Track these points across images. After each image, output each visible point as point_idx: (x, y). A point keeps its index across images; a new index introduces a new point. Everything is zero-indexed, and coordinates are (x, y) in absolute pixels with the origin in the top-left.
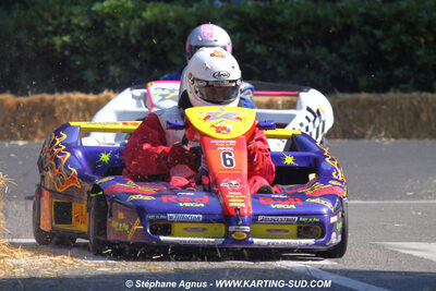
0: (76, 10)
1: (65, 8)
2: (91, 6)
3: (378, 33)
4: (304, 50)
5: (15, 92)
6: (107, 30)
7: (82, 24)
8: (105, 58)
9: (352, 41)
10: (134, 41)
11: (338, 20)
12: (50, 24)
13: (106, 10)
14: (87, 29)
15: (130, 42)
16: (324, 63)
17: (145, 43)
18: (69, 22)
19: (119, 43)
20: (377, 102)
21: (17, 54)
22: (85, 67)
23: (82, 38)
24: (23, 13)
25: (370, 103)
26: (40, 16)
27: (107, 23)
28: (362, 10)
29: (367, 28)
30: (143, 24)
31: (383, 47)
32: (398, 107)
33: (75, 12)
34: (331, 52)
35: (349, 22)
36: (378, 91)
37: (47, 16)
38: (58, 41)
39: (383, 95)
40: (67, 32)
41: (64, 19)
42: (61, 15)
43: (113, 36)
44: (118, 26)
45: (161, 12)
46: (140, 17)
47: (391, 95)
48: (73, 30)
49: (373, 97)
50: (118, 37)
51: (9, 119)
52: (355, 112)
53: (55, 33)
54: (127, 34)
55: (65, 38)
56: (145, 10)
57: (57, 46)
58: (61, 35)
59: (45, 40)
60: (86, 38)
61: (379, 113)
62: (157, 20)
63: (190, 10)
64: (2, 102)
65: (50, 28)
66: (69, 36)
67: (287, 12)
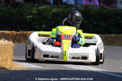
0: (34, 9)
1: (31, 8)
2: (38, 8)
3: (119, 18)
4: (97, 22)
5: (16, 31)
6: (42, 14)
7: (35, 13)
8: (41, 22)
9: (111, 20)
10: (50, 18)
11: (108, 14)
13: (43, 9)
14: (37, 14)
15: (49, 18)
16: (103, 26)
17: (53, 19)
18: (32, 12)
19: (46, 18)
20: (117, 37)
21: (17, 20)
22: (36, 25)
23: (35, 16)
24: (19, 9)
25: (115, 37)
26: (24, 10)
27: (42, 12)
28: (114, 11)
29: (115, 17)
30: (52, 13)
31: (120, 22)
33: (33, 9)
34: (105, 23)
35: (110, 15)
36: (118, 34)
37: (26, 10)
38: (28, 17)
39: (119, 35)
40: (31, 15)
41: (30, 11)
42: (30, 10)
43: (44, 16)
44: (45, 13)
45: (58, 10)
46: (52, 11)
47: (121, 35)
48: (33, 14)
49: (117, 35)
50: (45, 17)
51: (14, 38)
52: (111, 39)
53: (28, 15)
54: (48, 16)
55: (30, 16)
56: (53, 10)
57: (28, 19)
58: (29, 16)
59: (25, 17)
60: (36, 17)
61: (118, 40)
62: (56, 12)
63: (66, 10)
64: (12, 33)
65: (26, 13)
66: (31, 16)
67: (93, 11)
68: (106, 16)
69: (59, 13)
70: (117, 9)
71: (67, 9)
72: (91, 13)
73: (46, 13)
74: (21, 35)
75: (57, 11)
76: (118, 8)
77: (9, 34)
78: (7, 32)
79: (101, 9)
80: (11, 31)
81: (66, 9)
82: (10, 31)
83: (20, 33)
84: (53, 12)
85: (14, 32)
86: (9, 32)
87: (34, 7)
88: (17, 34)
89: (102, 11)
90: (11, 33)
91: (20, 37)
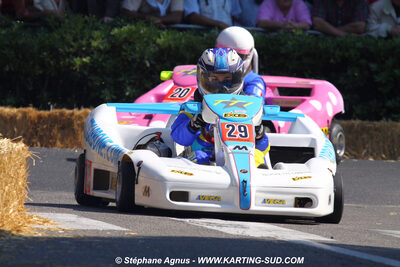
0: (97, 33)
1: (86, 31)
2: (110, 31)
3: (373, 66)
5: (37, 106)
6: (124, 53)
7: (102, 47)
8: (121, 79)
9: (349, 72)
10: (148, 65)
11: (337, 52)
12: (72, 46)
13: (124, 36)
14: (107, 52)
15: (145, 64)
17: (158, 67)
18: (89, 45)
19: (135, 66)
20: (370, 129)
21: (41, 72)
22: (103, 87)
24: (47, 35)
25: (364, 129)
26: (63, 38)
27: (124, 47)
28: (359, 45)
29: (363, 62)
30: (157, 49)
31: (378, 79)
32: (389, 133)
33: (95, 37)
35: (347, 54)
36: (371, 119)
37: (69, 38)
38: (77, 61)
39: (375, 123)
40: (86, 54)
41: (84, 42)
42: (82, 39)
43: (130, 59)
44: (134, 50)
45: (174, 40)
46: (154, 42)
47: (383, 123)
48: (93, 53)
49: (367, 124)
50: (134, 60)
51: (30, 130)
53: (76, 55)
54: (142, 58)
55: (84, 60)
56: (160, 37)
57: (77, 66)
58: (81, 57)
59: (67, 60)
60: (104, 60)
61: (372, 138)
62: (170, 46)
63: (201, 38)
64: (25, 114)
65: (71, 49)
66: (88, 58)
67: (290, 43)
68: (332, 61)
69: (177, 48)
70: (371, 37)
71: (205, 35)
72: (283, 51)
73: (137, 49)
74: (53, 120)
75: (172, 43)
76: (373, 34)
77: (13, 118)
78: (7, 111)
79: (316, 35)
80: (21, 109)
81: (203, 36)
82: (18, 107)
83: (49, 116)
84: (158, 45)
85: (32, 112)
86: (15, 110)
87: (97, 29)
88: (40, 117)
89: (320, 45)
90: (20, 115)
91: (52, 127)
